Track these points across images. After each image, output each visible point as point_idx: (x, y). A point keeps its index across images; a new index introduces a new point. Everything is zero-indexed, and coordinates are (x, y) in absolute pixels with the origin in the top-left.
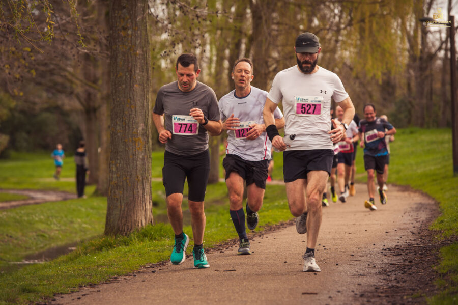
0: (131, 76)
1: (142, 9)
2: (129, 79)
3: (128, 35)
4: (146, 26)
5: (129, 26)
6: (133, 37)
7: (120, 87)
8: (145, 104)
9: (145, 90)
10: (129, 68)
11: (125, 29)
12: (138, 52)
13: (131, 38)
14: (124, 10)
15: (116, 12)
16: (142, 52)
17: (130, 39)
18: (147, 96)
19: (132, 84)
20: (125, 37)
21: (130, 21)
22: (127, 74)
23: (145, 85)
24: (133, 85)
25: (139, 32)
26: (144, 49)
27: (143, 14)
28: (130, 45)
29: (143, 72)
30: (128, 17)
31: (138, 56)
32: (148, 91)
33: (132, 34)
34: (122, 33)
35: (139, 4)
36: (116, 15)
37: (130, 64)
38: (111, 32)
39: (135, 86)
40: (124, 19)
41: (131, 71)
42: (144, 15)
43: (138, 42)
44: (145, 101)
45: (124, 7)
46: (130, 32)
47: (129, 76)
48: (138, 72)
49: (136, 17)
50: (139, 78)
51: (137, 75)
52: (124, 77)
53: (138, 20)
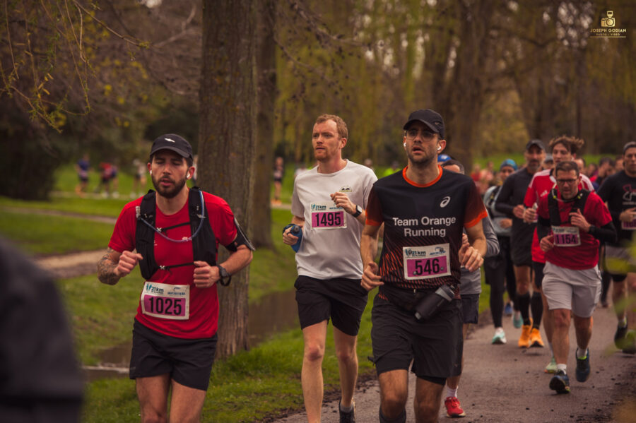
0: (226, 140)
1: (247, 47)
2: (223, 145)
3: (225, 82)
4: (252, 71)
5: (227, 70)
6: (232, 86)
7: (210, 156)
8: (245, 180)
9: (246, 161)
10: (225, 130)
11: (221, 74)
12: (238, 107)
13: (230, 87)
14: (222, 48)
15: (211, 49)
16: (243, 108)
17: (227, 88)
18: (248, 169)
19: (227, 153)
20: (221, 85)
21: (229, 63)
22: (221, 138)
23: (246, 154)
24: (229, 154)
25: (241, 79)
26: (247, 104)
27: (249, 54)
28: (227, 97)
29: (244, 136)
30: (226, 57)
31: (238, 113)
32: (249, 162)
33: (231, 83)
34: (217, 80)
35: (244, 41)
36: (210, 54)
37: (226, 124)
38: (203, 77)
39: (232, 154)
40: (221, 60)
41: (226, 134)
43: (238, 94)
44: (245, 176)
45: (222, 44)
46: (228, 79)
47: (223, 141)
48: (236, 135)
49: (238, 58)
50: (238, 143)
51: (234, 140)
52: (216, 143)
53: (240, 61)
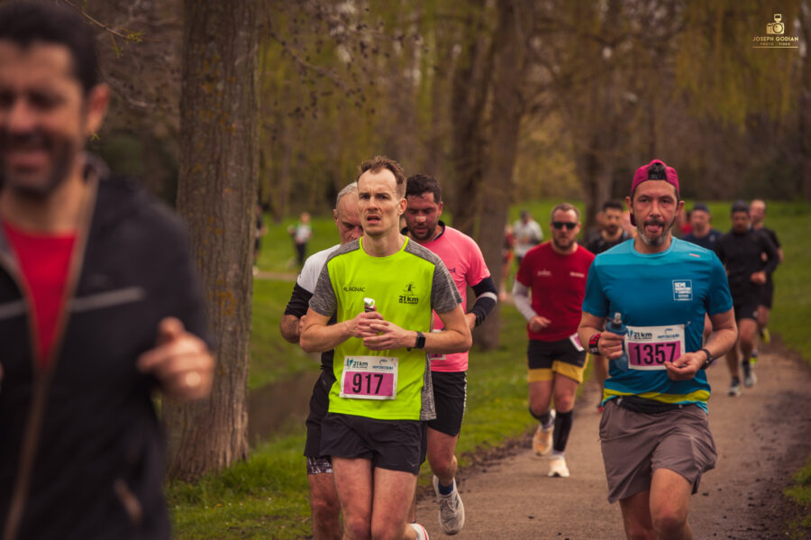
0: (218, 170)
1: (245, 43)
2: (214, 178)
3: (216, 91)
4: (252, 76)
5: (219, 75)
6: (226, 97)
7: (196, 192)
8: (243, 226)
9: (245, 199)
10: (216, 157)
11: (210, 79)
12: (234, 125)
13: (223, 98)
14: (212, 44)
15: (196, 46)
16: (241, 127)
17: (219, 99)
18: (248, 212)
19: (219, 188)
20: (210, 95)
21: (221, 64)
22: (211, 167)
23: (245, 190)
24: (222, 190)
25: (238, 87)
26: (247, 120)
27: (249, 52)
28: (219, 111)
29: (241, 165)
30: (218, 56)
31: (234, 134)
32: (249, 203)
33: (224, 92)
34: (205, 88)
35: (242, 34)
36: (195, 51)
37: (218, 149)
38: (185, 83)
39: (226, 190)
40: (210, 61)
41: (218, 162)
42: (251, 55)
43: (235, 107)
44: (243, 221)
45: (212, 38)
46: (220, 86)
47: (214, 172)
48: (232, 163)
49: (233, 58)
50: (234, 175)
51: (229, 171)
52: (205, 174)
53: (237, 63)
